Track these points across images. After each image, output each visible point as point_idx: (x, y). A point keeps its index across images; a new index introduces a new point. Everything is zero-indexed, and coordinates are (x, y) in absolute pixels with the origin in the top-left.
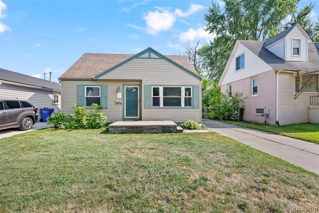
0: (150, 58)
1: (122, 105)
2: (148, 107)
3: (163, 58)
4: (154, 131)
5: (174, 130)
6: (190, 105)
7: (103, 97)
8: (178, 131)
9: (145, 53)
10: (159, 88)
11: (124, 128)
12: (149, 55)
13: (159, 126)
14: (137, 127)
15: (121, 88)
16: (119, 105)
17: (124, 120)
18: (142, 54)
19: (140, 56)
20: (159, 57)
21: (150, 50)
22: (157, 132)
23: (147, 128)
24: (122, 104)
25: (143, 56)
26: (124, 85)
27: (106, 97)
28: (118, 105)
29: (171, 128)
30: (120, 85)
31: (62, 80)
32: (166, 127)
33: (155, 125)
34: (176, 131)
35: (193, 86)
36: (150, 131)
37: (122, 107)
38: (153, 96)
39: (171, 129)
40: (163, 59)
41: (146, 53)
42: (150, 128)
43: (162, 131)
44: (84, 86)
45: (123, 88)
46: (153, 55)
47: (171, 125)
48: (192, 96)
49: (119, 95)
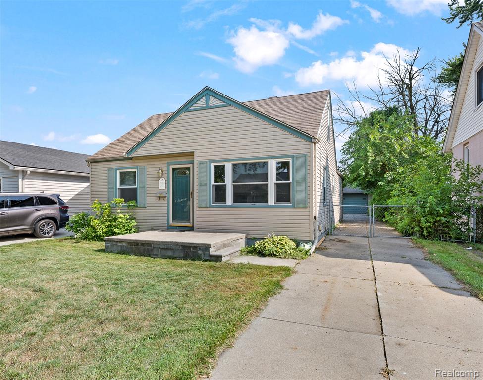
0: (208, 108)
1: (166, 202)
2: (203, 206)
3: (231, 103)
4: (170, 253)
5: (204, 254)
6: (288, 200)
7: (140, 187)
8: (213, 258)
9: (198, 100)
10: (224, 166)
11: (125, 244)
12: (207, 101)
13: (177, 244)
14: (143, 244)
15: (165, 169)
16: (162, 201)
17: (170, 228)
18: (194, 101)
19: (191, 107)
20: (224, 102)
21: (207, 92)
22: (175, 256)
23: (158, 247)
24: (166, 199)
25: (195, 106)
26: (169, 164)
27: (144, 187)
28: (160, 202)
29: (200, 249)
30: (163, 164)
31: (91, 163)
32: (190, 247)
33: (171, 242)
34: (209, 258)
35: (293, 157)
36: (164, 252)
37: (166, 205)
38: (214, 182)
39: (200, 252)
40: (231, 106)
41: (201, 98)
42: (163, 247)
43: (182, 256)
44: (117, 169)
45: (168, 170)
46: (213, 101)
47: (198, 244)
48: (291, 181)
49: (162, 184)
